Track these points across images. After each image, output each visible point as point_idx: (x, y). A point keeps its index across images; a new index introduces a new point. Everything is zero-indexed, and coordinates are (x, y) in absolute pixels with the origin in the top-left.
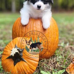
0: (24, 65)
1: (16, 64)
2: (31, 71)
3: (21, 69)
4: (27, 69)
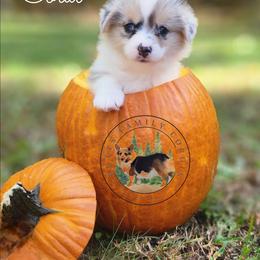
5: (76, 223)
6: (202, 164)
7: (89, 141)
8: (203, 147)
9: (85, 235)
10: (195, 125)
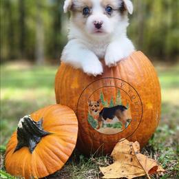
5: (64, 140)
6: (149, 108)
7: (73, 92)
8: (150, 96)
9: (70, 148)
10: (143, 81)
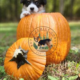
0: (28, 69)
1: (19, 67)
2: (36, 76)
3: (25, 73)
4: (32, 72)
